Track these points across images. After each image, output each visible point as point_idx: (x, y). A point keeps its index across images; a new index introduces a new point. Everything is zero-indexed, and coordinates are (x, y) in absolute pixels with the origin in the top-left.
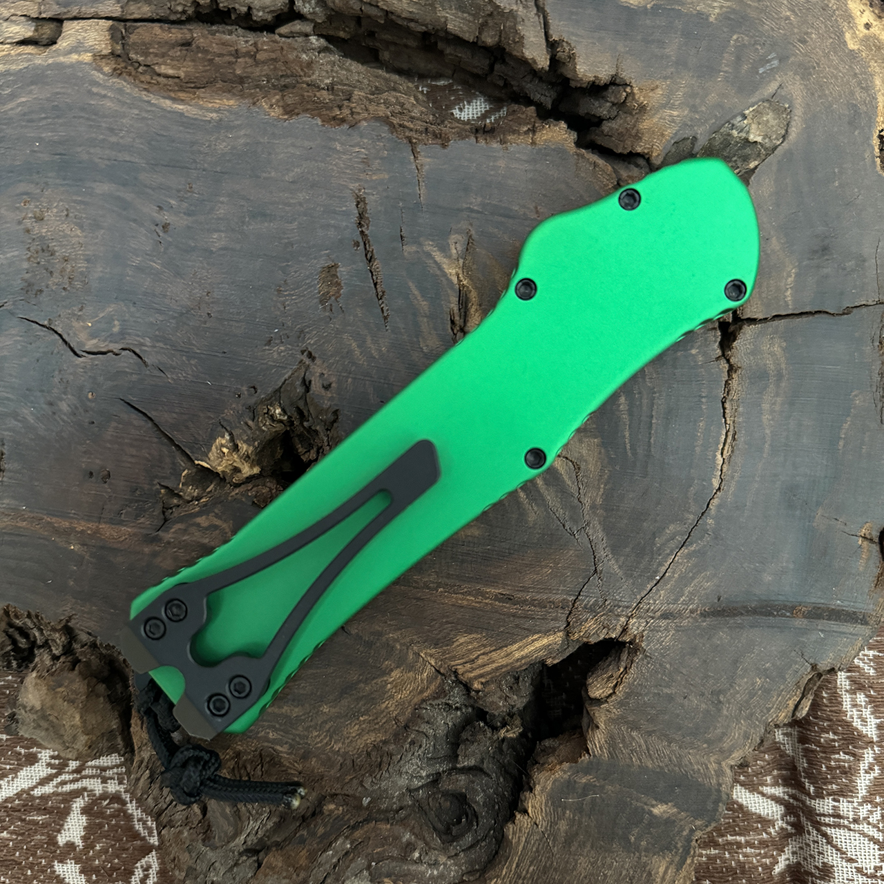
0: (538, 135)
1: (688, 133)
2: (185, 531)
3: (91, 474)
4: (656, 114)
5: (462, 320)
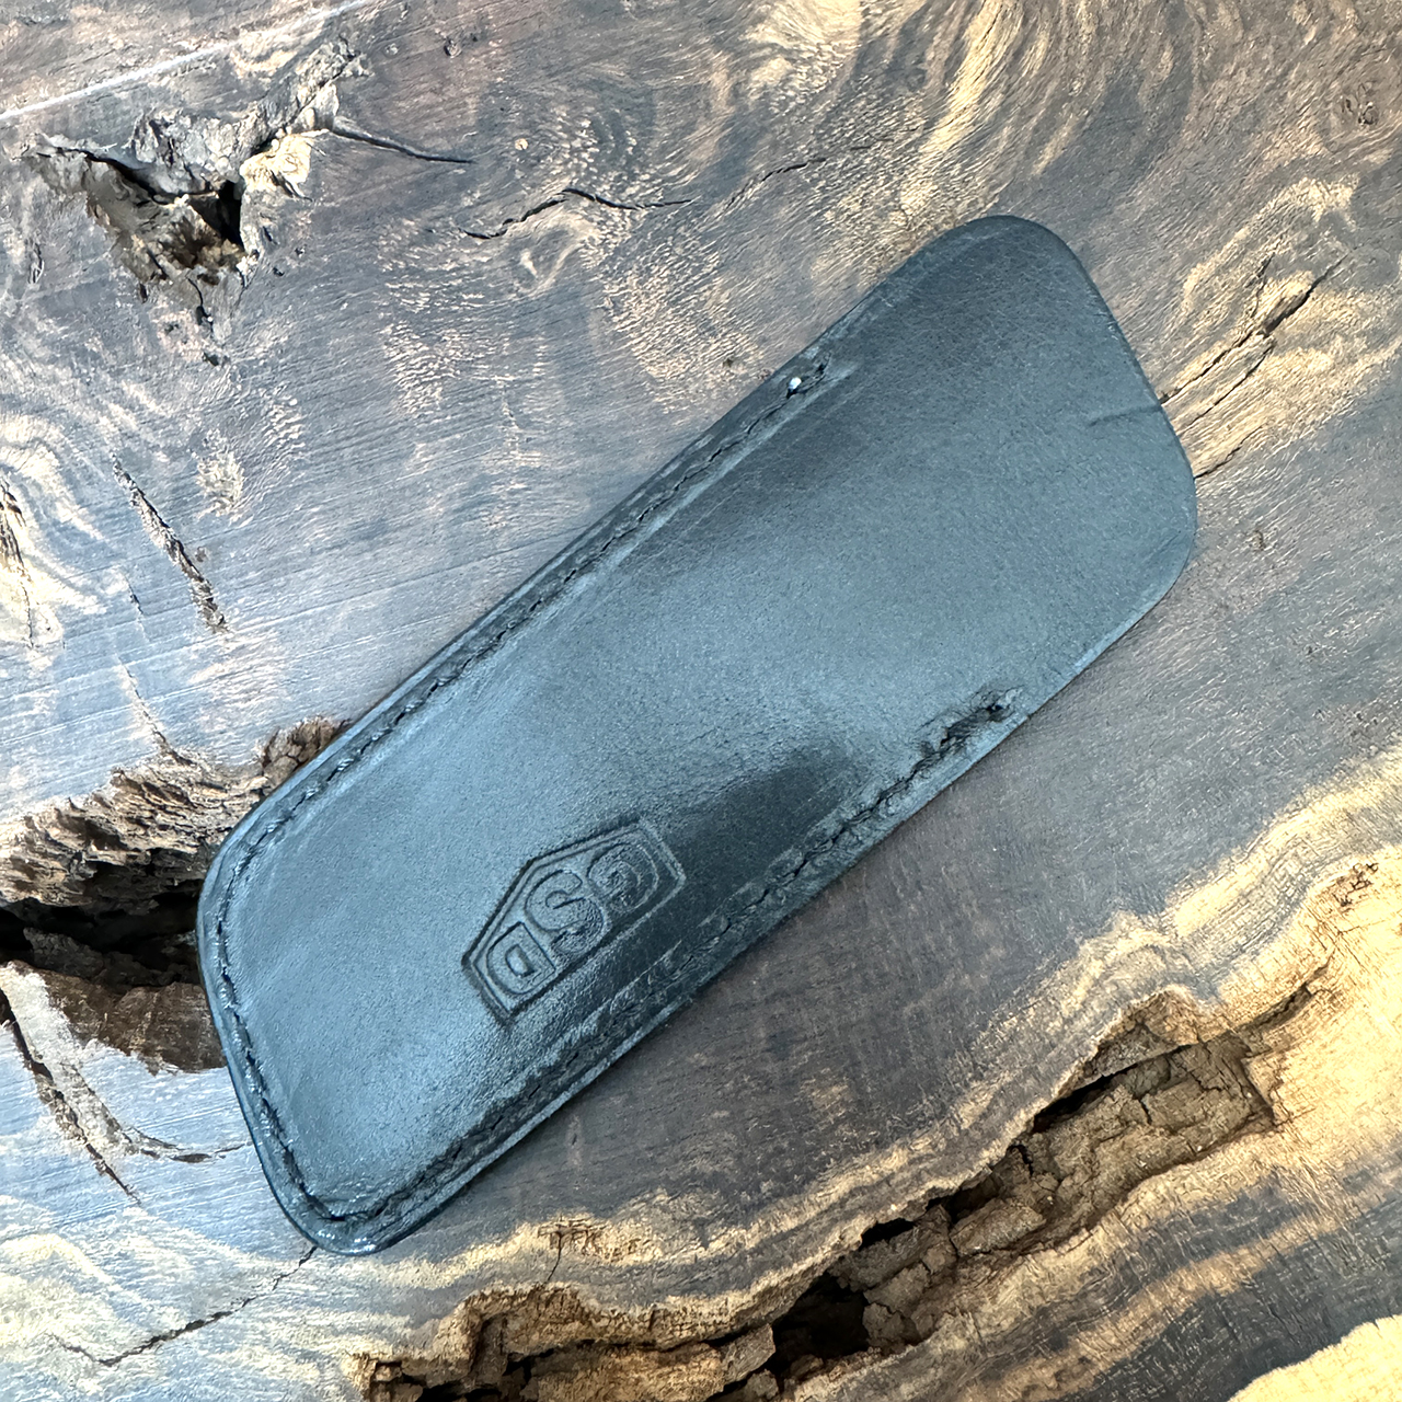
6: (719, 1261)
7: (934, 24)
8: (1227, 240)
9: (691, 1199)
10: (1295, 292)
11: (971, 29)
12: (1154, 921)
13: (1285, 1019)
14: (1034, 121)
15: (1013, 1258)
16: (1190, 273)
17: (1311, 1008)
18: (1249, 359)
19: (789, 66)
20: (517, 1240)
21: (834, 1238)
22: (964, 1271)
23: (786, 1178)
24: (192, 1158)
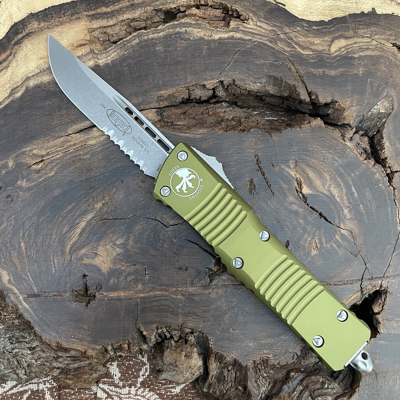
0: (311, 123)
1: (361, 114)
3: (180, 269)
4: (348, 110)
5: (300, 189)
6: (184, 27)
7: (83, 242)
8: (43, 179)
9: (187, 37)
10: (35, 166)
11: (77, 239)
12: (97, 63)
13: (81, 44)
14: (71, 215)
15: (136, 19)
16: (52, 175)
17: (77, 45)
18: (48, 155)
19: (116, 241)
20: (218, 37)
21: (164, 27)
22: (145, 18)
23: (170, 37)
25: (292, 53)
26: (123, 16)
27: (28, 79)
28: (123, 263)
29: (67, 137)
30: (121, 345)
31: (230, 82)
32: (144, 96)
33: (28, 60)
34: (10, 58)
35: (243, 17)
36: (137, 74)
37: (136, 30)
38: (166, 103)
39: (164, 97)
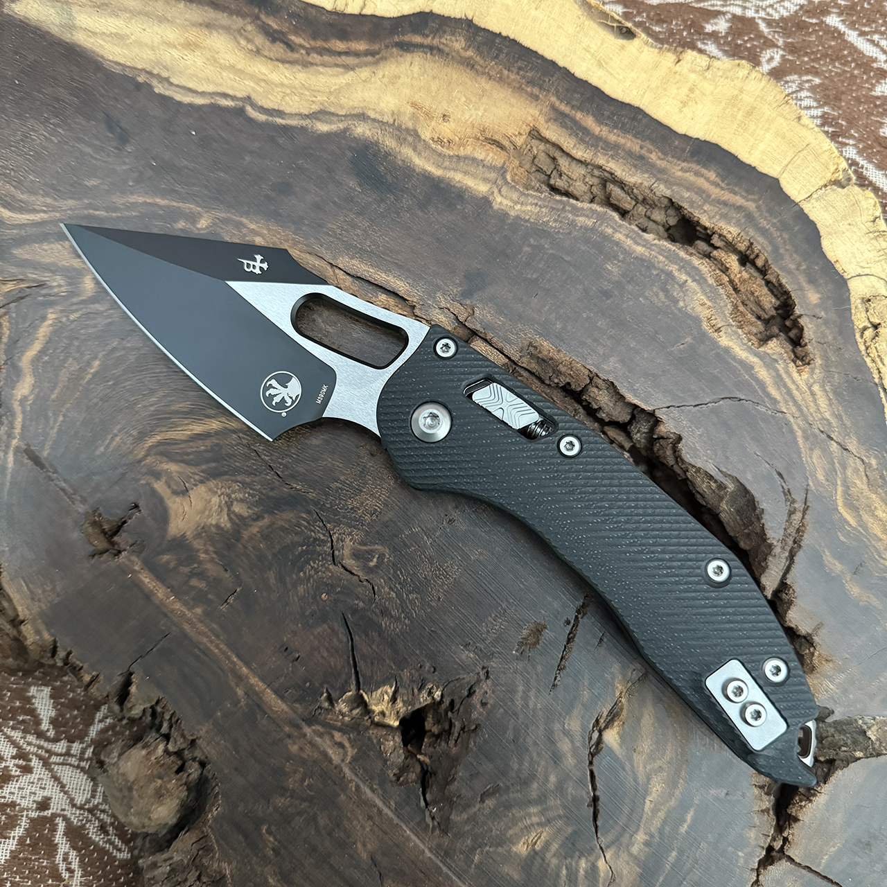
1: (830, 706)
2: (321, 735)
3: (287, 649)
4: (817, 678)
5: (604, 725)
6: (688, 274)
7: (188, 454)
9: (675, 294)
11: (183, 438)
12: (491, 198)
13: (498, 142)
15: (625, 184)
17: (490, 137)
19: (235, 503)
20: (727, 343)
21: (656, 242)
22: (640, 198)
24: (780, 474)
25: (821, 489)
26: (608, 162)
27: (362, 117)
28: (211, 549)
29: (329, 267)
30: (81, 668)
31: (672, 435)
32: (510, 320)
33: (392, 87)
34: (369, 58)
35: (801, 351)
36: (534, 276)
37: (608, 202)
38: (534, 366)
39: (540, 352)
